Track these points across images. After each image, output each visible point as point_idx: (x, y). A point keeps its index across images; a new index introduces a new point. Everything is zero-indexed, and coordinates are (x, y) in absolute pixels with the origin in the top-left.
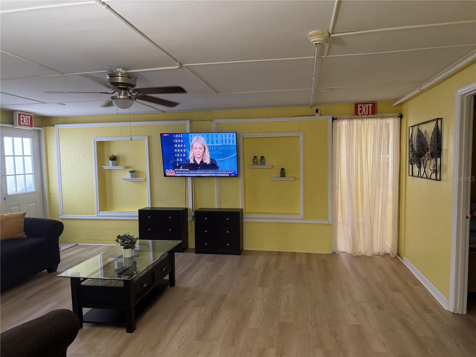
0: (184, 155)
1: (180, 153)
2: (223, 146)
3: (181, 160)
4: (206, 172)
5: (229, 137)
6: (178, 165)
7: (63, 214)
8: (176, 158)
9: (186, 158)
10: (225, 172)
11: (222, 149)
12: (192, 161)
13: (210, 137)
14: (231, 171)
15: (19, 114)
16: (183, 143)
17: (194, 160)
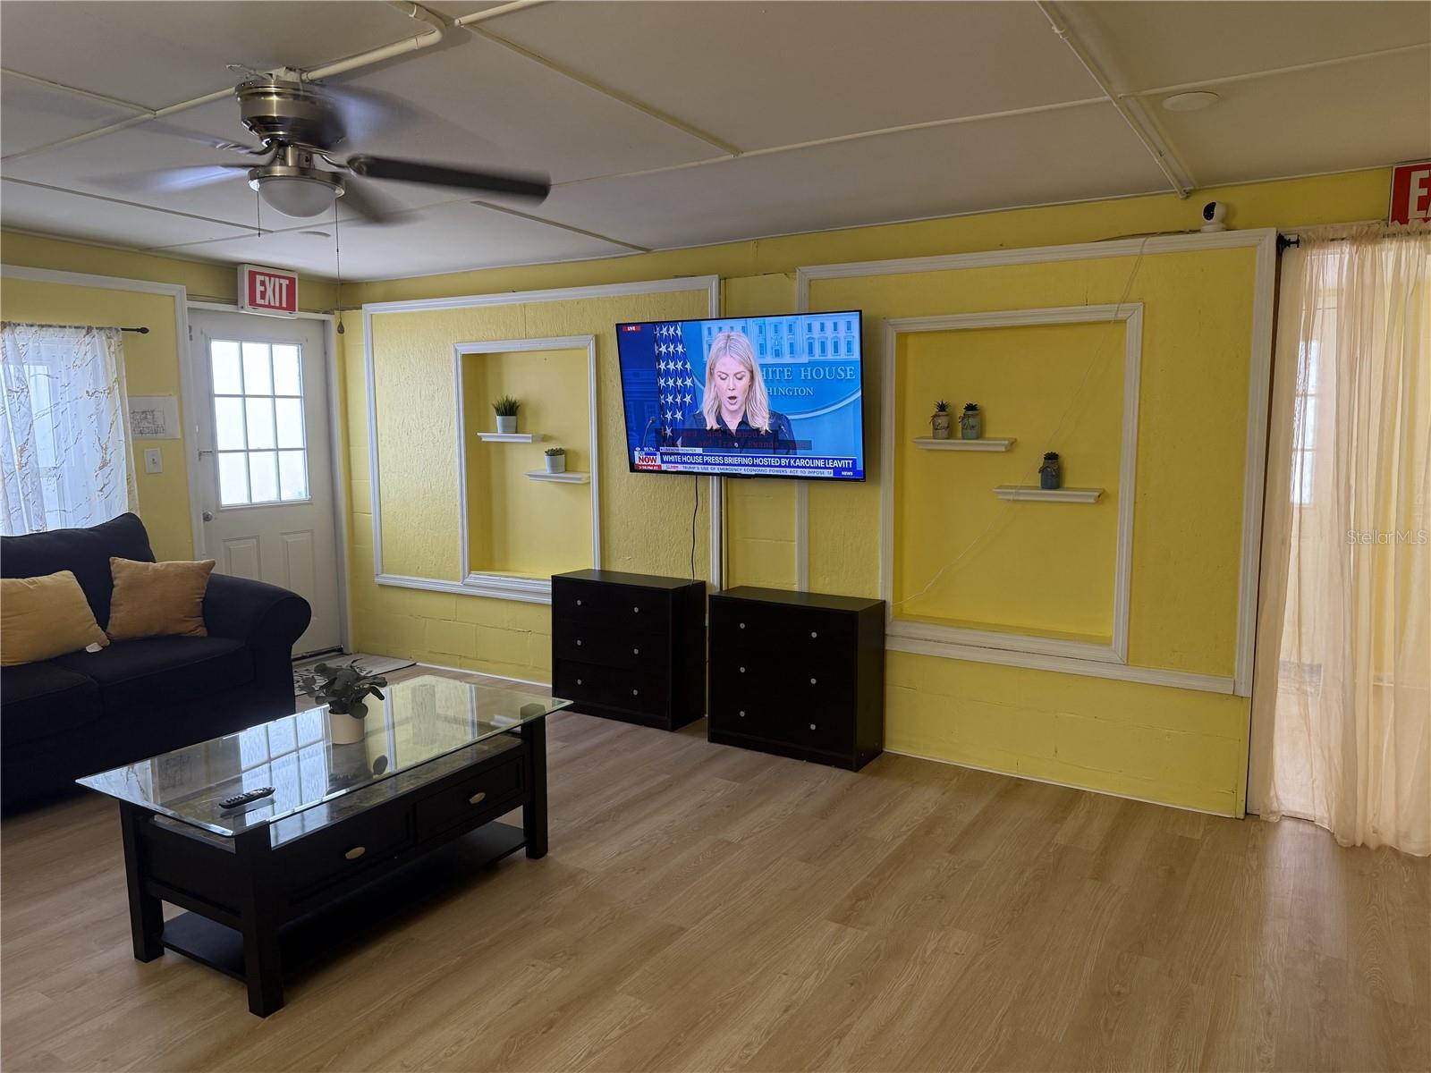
0: (688, 399)
1: (676, 391)
2: (812, 364)
3: (679, 415)
4: (757, 461)
5: (835, 329)
6: (669, 432)
7: (383, 573)
8: (663, 408)
9: (692, 409)
10: (821, 463)
11: (809, 378)
12: (711, 423)
13: (770, 332)
14: (840, 460)
15: (250, 272)
16: (684, 357)
17: (719, 419)
